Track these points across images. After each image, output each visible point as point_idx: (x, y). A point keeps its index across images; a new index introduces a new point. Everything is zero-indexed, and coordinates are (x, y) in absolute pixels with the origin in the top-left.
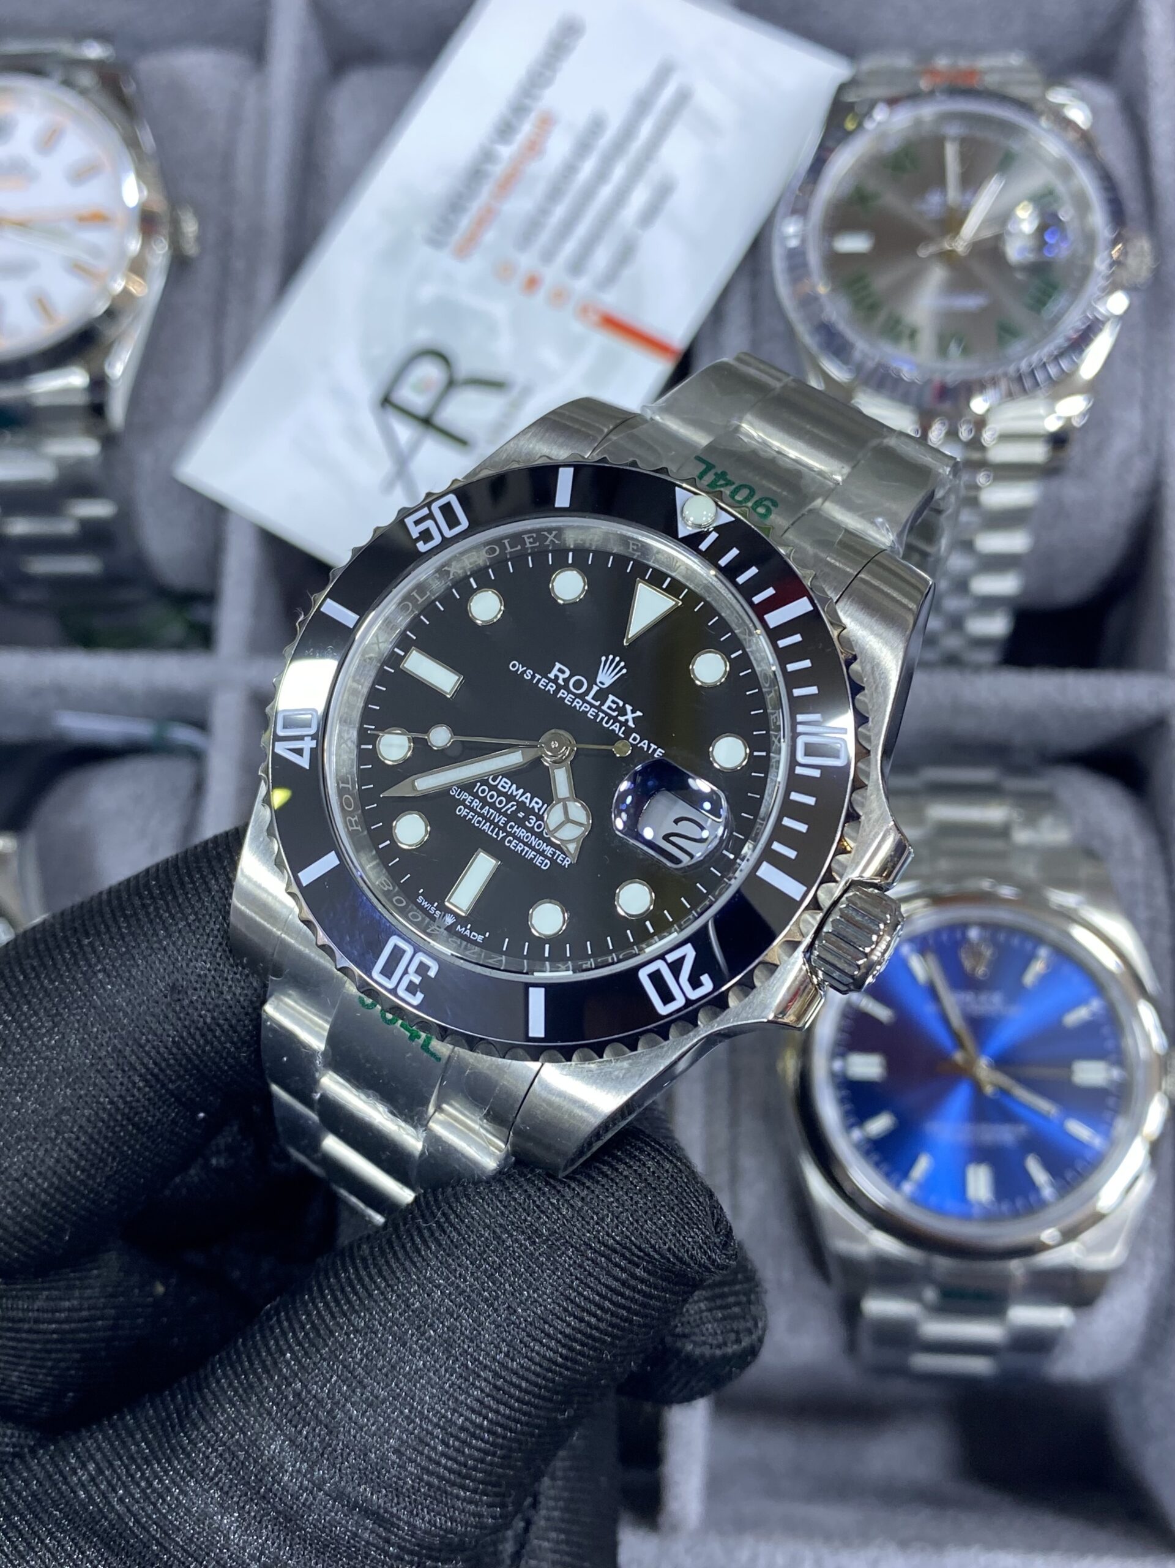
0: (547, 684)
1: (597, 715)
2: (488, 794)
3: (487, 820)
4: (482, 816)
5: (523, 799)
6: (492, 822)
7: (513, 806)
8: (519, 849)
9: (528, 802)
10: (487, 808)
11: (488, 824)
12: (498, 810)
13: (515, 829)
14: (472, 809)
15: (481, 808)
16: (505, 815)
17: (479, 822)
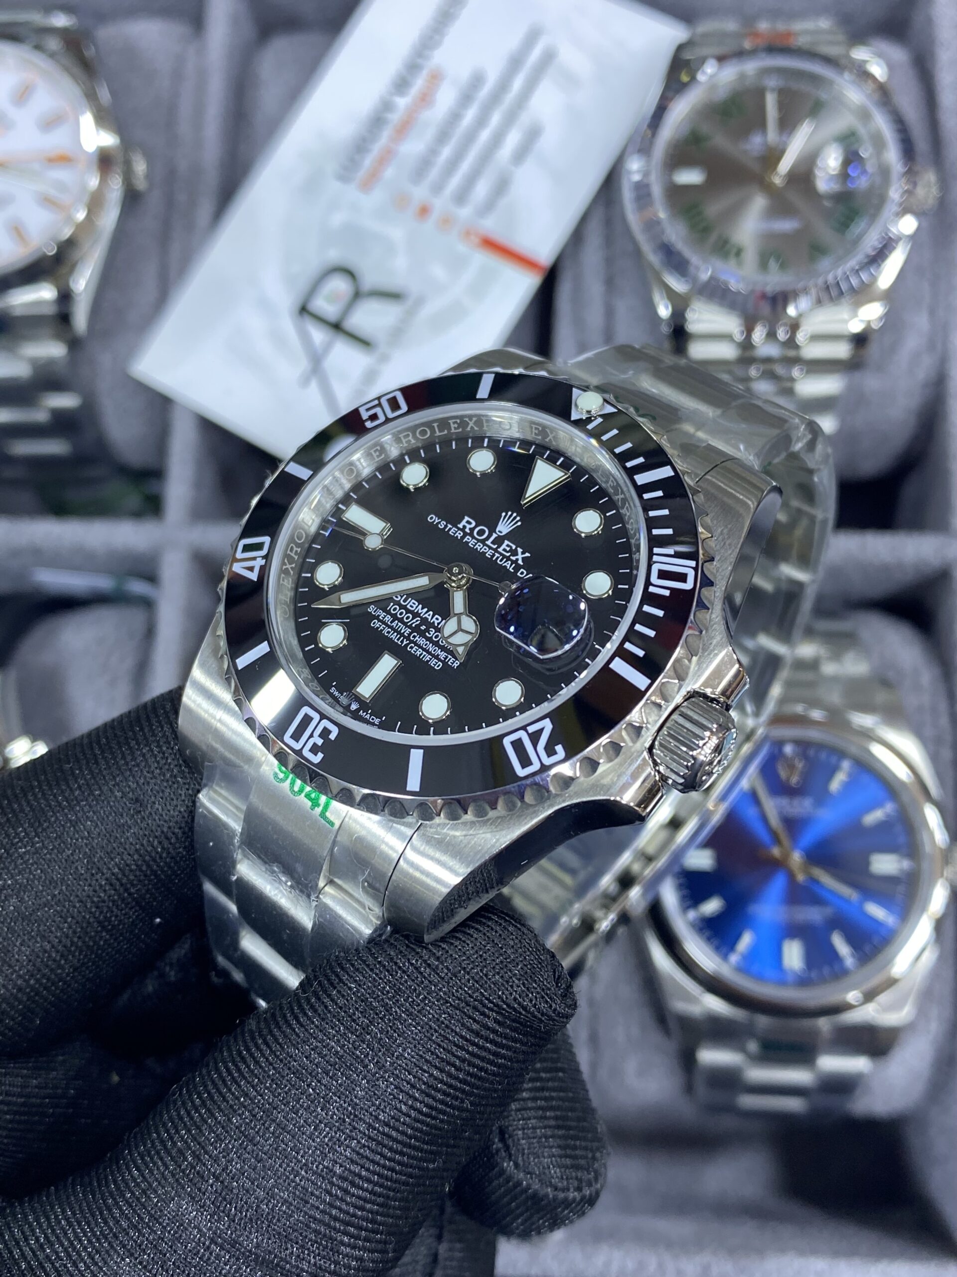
0: (456, 532)
1: (494, 555)
2: (398, 611)
3: (395, 631)
4: (391, 627)
5: (426, 615)
6: (399, 633)
7: (417, 621)
8: (418, 653)
9: (430, 618)
10: (396, 622)
11: (396, 634)
12: (405, 624)
13: (417, 638)
14: (384, 623)
15: (392, 622)
16: (410, 627)
17: (388, 632)
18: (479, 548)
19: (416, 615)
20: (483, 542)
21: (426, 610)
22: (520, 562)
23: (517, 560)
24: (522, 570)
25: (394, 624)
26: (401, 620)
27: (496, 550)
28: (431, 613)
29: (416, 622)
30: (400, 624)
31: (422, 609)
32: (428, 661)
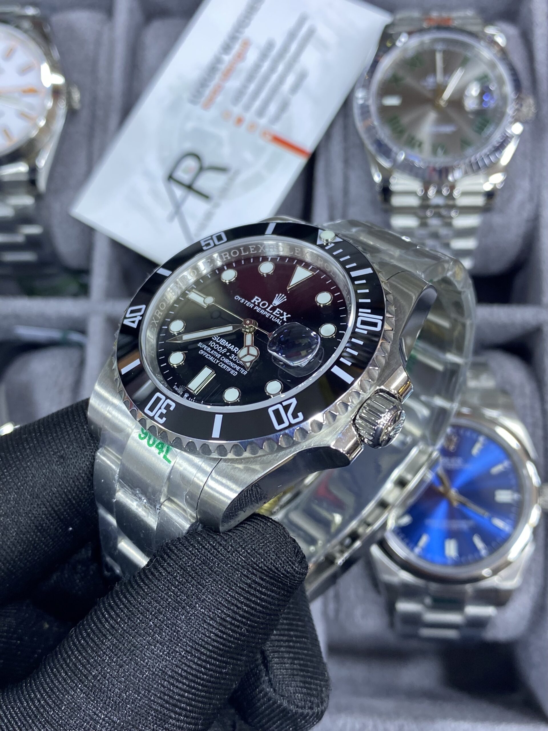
1: (270, 316)
3: (212, 356)
4: (210, 354)
9: (232, 349)
12: (218, 352)
15: (210, 351)
16: (221, 354)
17: (208, 357)
19: (224, 347)
21: (230, 344)
22: (285, 320)
23: (283, 318)
24: (286, 323)
25: (212, 352)
28: (233, 346)
29: (225, 350)
30: (215, 352)
31: (228, 344)
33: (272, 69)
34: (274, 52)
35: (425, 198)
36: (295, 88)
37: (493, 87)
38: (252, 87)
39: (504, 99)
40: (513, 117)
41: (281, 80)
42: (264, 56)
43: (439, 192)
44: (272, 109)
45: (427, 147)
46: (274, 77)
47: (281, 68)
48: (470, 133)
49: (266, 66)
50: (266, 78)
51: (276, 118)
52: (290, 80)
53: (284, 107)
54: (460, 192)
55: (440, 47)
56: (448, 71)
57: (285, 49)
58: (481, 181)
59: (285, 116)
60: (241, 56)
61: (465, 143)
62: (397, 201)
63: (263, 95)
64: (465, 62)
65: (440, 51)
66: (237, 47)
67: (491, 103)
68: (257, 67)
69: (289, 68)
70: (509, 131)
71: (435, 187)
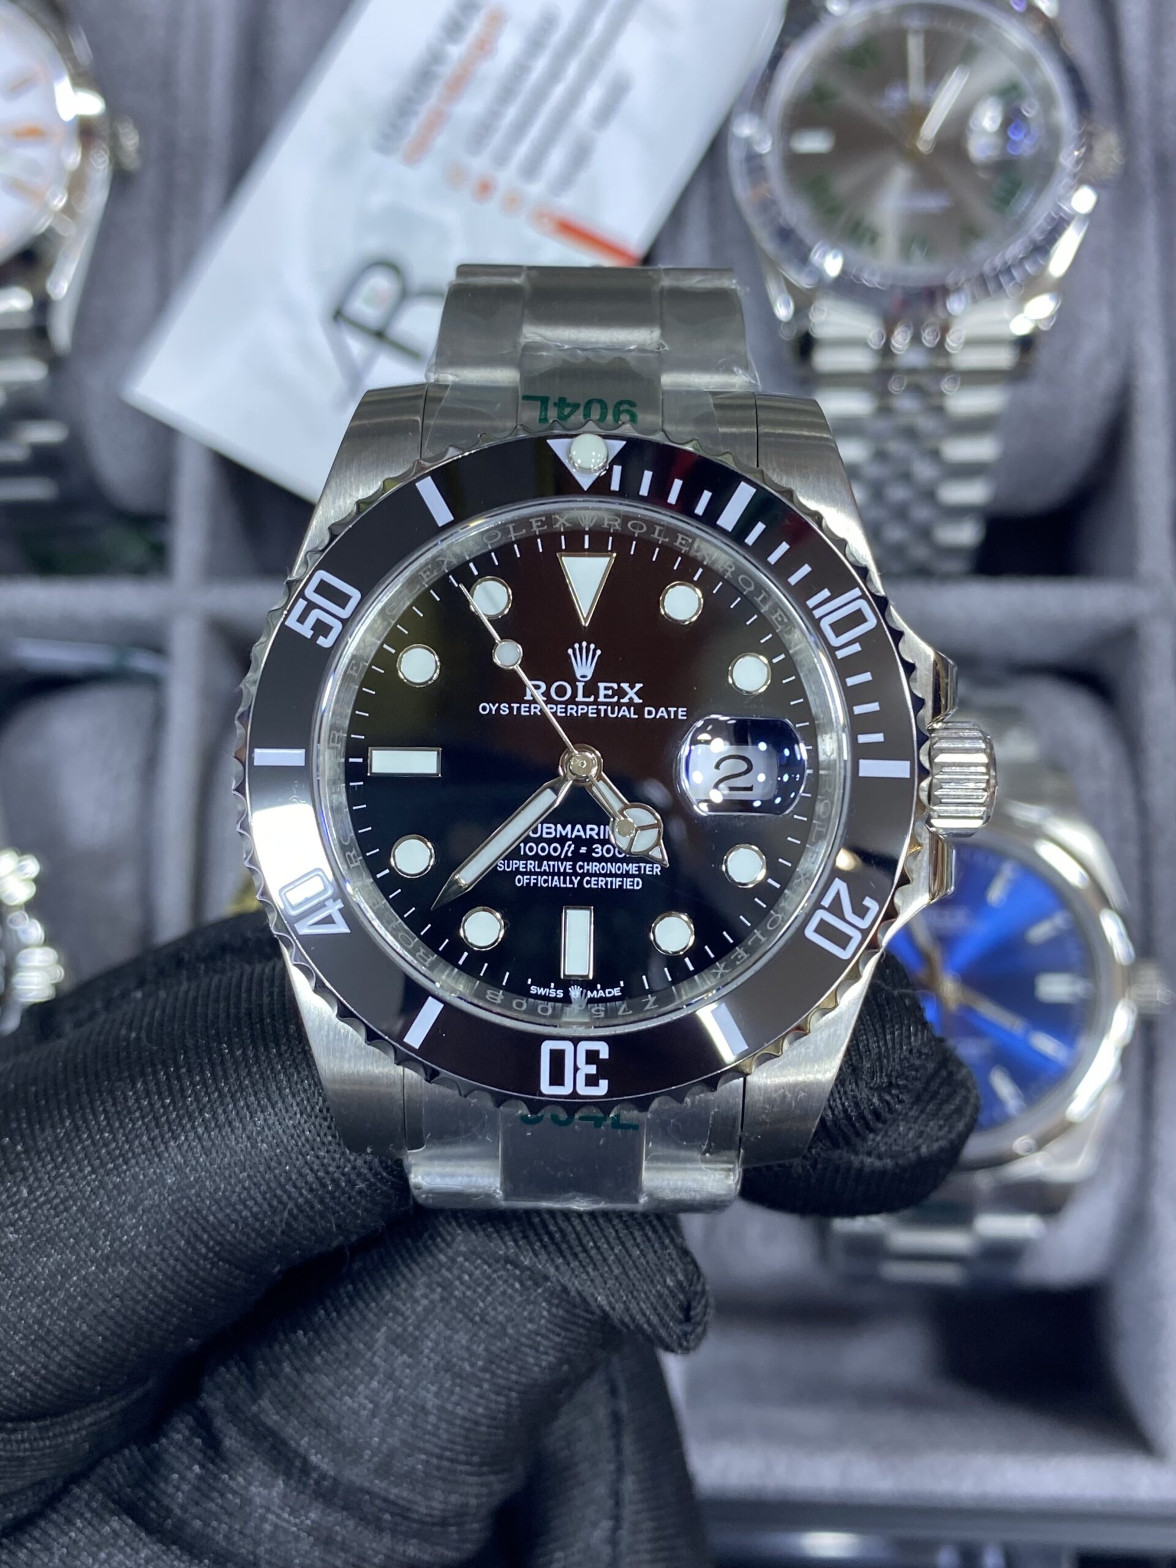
0: (530, 708)
2: (537, 849)
3: (553, 874)
4: (545, 873)
5: (575, 833)
6: (559, 874)
7: (569, 846)
8: (602, 884)
9: (582, 833)
10: (545, 863)
11: (556, 878)
12: (558, 859)
13: (586, 867)
14: (531, 873)
15: (540, 866)
16: (567, 859)
17: (546, 881)
18: (574, 712)
19: (562, 840)
20: (572, 700)
21: (569, 827)
22: (637, 700)
23: (631, 699)
24: (647, 709)
25: (545, 867)
26: (549, 857)
27: (595, 703)
28: (579, 826)
29: (569, 848)
30: (551, 863)
31: (564, 828)
32: (621, 886)
33: (554, 75)
34: (557, 37)
35: (886, 351)
36: (605, 114)
37: (1031, 110)
38: (511, 113)
39: (1053, 136)
40: (1075, 175)
41: (574, 97)
42: (535, 44)
43: (916, 339)
44: (556, 159)
45: (890, 242)
46: (559, 91)
47: (573, 69)
48: (980, 210)
49: (540, 66)
50: (540, 94)
51: (565, 181)
52: (594, 96)
53: (581, 156)
54: (962, 340)
55: (915, 23)
56: (934, 74)
57: (581, 27)
58: (1006, 315)
59: (583, 177)
60: (484, 47)
61: (969, 233)
62: (826, 360)
63: (535, 132)
64: (968, 54)
65: (916, 32)
66: (476, 27)
67: (1026, 147)
68: (521, 69)
69: (590, 71)
70: (1065, 208)
71: (908, 326)
